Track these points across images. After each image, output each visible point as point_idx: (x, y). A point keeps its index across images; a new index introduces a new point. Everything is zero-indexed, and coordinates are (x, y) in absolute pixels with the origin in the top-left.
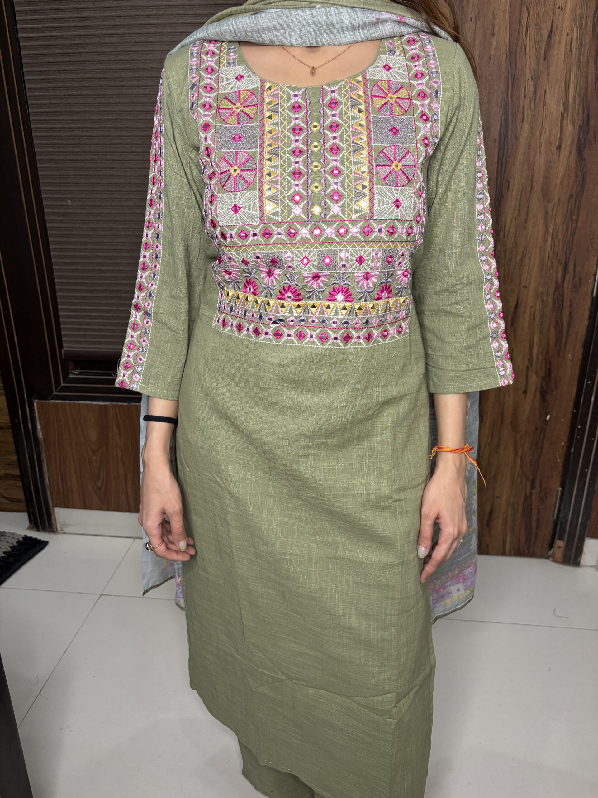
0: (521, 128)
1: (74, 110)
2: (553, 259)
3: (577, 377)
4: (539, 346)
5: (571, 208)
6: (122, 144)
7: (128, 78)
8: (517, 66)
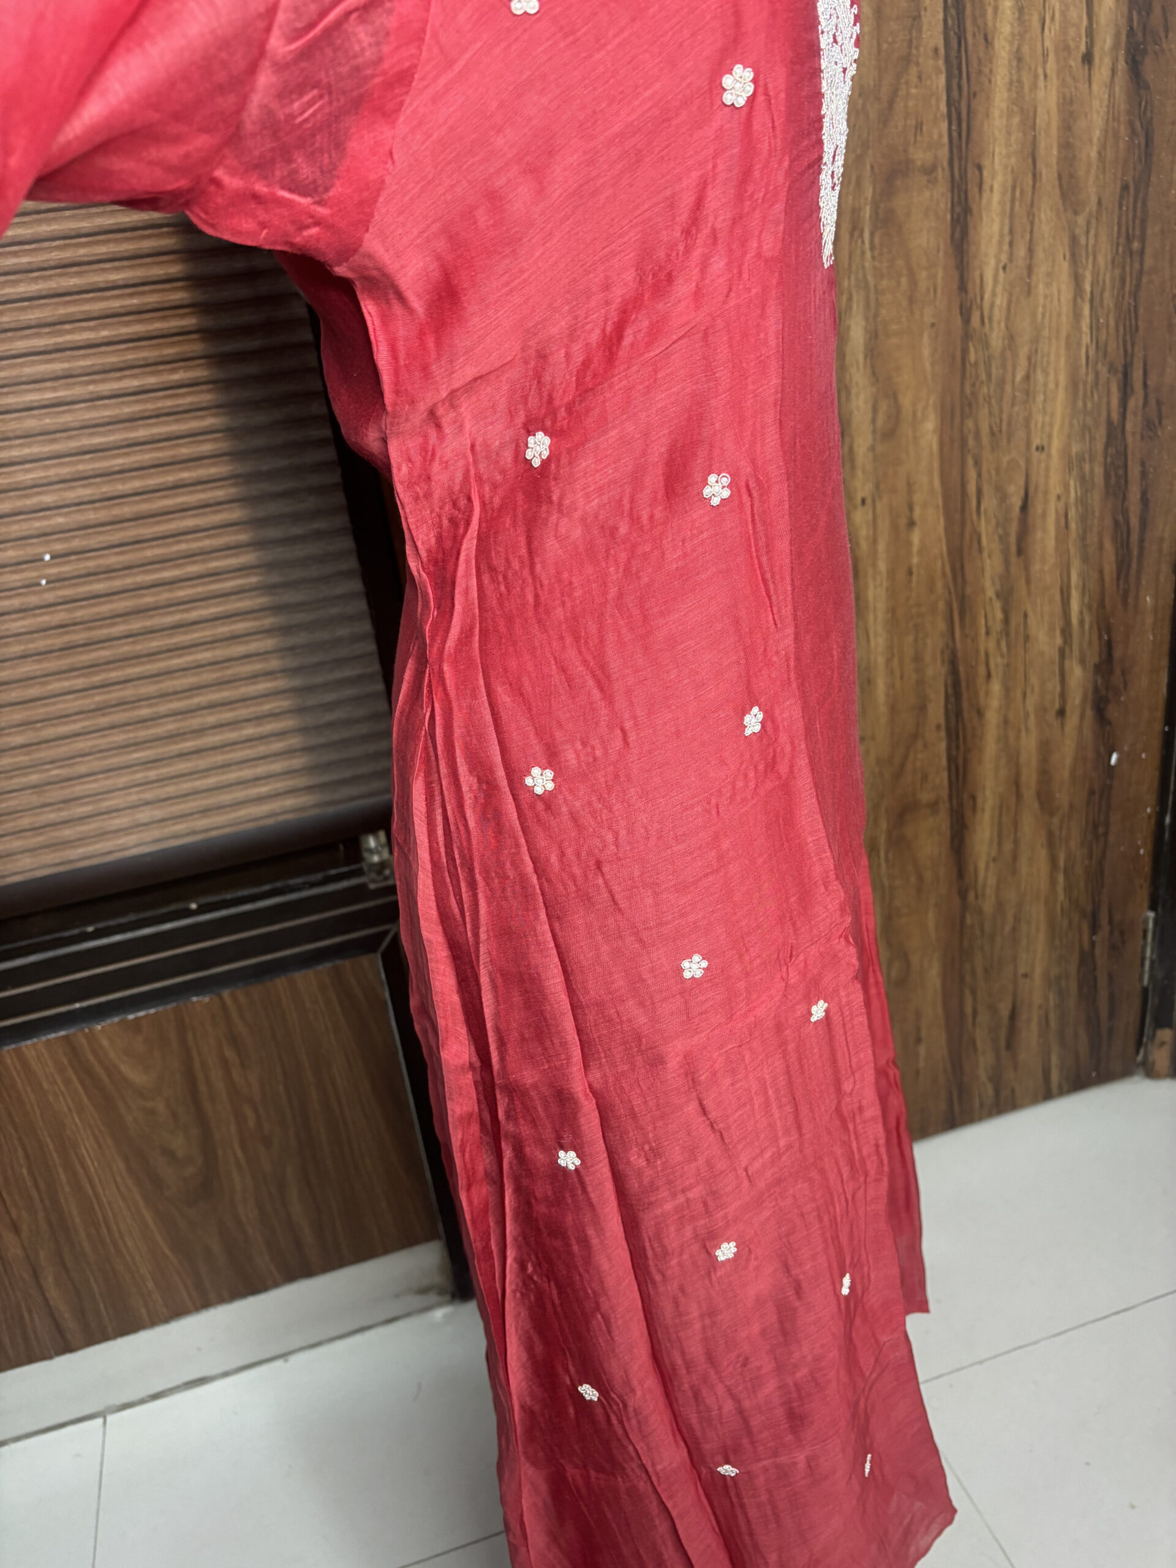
0: (996, 11)
2: (1097, 363)
4: (1083, 594)
5: (1127, 223)
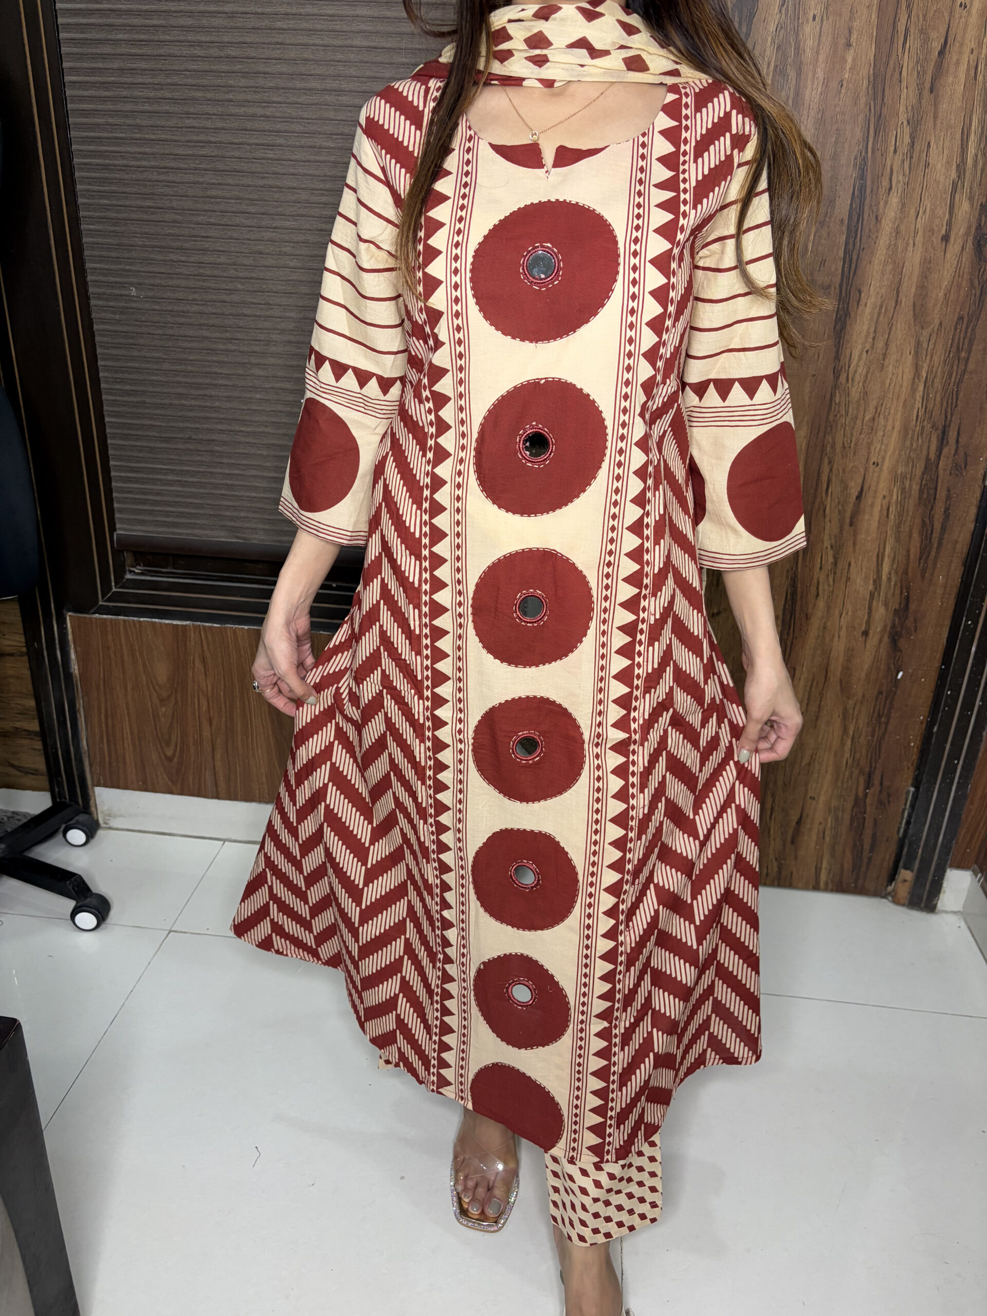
0: (886, 202)
1: (147, 136)
2: (924, 420)
3: (950, 613)
4: (893, 561)
5: (959, 340)
6: (224, 198)
7: (239, 87)
8: (886, 100)
